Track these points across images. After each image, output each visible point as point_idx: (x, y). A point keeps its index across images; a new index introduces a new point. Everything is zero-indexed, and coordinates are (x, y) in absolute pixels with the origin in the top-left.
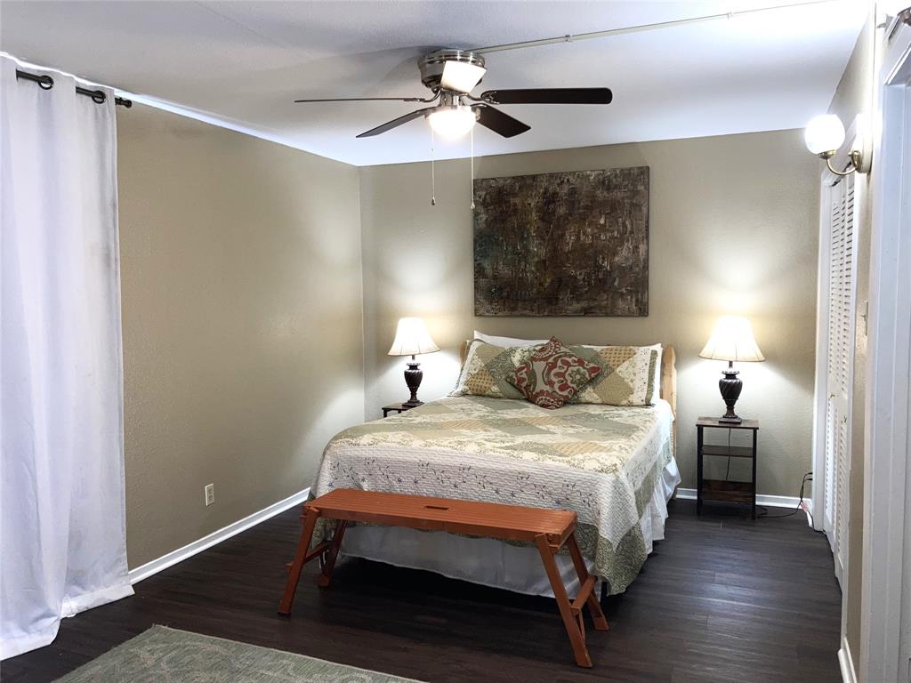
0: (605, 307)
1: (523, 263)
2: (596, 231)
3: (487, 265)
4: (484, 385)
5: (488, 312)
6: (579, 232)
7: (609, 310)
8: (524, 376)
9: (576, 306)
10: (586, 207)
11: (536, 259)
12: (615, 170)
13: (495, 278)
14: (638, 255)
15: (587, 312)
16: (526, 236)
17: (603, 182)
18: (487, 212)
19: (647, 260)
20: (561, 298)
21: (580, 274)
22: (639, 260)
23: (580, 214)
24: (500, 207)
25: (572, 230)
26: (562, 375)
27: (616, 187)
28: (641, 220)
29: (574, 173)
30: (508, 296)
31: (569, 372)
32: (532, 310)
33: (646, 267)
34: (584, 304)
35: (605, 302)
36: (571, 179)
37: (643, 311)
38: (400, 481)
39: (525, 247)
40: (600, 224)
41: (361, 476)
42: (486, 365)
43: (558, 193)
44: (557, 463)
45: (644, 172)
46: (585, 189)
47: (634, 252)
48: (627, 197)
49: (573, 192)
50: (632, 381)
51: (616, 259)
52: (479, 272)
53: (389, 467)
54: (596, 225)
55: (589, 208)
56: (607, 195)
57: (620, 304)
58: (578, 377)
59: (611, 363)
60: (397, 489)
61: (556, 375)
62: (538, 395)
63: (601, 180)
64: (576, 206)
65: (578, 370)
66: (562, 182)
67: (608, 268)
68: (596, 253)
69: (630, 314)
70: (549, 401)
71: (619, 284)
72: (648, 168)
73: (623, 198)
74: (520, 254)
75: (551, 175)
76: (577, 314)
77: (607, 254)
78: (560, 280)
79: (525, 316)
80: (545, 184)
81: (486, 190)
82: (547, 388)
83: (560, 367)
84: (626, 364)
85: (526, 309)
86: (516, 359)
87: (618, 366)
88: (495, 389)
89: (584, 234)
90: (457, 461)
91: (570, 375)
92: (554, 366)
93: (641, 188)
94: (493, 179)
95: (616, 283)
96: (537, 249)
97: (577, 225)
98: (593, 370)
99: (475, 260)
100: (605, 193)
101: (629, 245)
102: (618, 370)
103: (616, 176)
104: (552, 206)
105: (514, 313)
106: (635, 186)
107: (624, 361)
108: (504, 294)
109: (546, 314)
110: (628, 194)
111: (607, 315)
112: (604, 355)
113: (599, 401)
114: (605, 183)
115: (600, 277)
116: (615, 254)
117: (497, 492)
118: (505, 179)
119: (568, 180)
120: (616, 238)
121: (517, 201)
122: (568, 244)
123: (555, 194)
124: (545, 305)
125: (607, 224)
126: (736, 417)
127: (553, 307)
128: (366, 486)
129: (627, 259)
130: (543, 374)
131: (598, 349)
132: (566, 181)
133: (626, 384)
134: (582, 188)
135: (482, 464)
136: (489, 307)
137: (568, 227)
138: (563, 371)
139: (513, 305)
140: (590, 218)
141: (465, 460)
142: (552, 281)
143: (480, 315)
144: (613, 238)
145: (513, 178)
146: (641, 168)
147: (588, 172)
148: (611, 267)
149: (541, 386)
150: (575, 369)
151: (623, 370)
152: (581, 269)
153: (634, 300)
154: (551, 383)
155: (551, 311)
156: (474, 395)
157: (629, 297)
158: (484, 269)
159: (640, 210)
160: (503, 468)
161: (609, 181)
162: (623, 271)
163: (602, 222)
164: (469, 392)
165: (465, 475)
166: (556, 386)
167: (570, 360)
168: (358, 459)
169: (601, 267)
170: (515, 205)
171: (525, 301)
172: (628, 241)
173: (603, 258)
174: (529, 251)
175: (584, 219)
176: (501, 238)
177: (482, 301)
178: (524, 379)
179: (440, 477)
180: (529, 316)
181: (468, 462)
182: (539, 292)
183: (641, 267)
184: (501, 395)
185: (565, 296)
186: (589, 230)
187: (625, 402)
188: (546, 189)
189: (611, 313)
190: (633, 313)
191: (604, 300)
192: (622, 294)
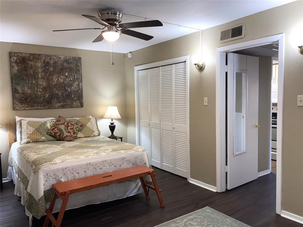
0: (69, 104)
1: (36, 88)
2: (64, 78)
3: (19, 89)
4: (38, 137)
5: (20, 108)
6: (58, 77)
7: (71, 106)
8: (57, 131)
9: (59, 104)
10: (61, 69)
11: (42, 87)
12: (70, 57)
13: (23, 94)
14: (80, 87)
15: (63, 107)
16: (37, 77)
17: (66, 61)
18: (18, 66)
19: (82, 89)
20: (53, 101)
21: (60, 93)
22: (80, 88)
23: (58, 71)
24: (24, 65)
25: (56, 77)
26: (72, 129)
27: (71, 63)
28: (79, 75)
29: (55, 56)
30: (30, 101)
31: (74, 127)
32: (41, 106)
33: (82, 91)
34: (62, 104)
35: (69, 103)
36: (54, 58)
37: (82, 106)
38: (78, 173)
39: (37, 82)
40: (66, 75)
41: (60, 176)
42: (36, 129)
43: (49, 62)
44: (131, 152)
45: (80, 59)
46: (60, 62)
47: (78, 86)
48: (75, 67)
49: (55, 63)
50: (93, 128)
51: (72, 88)
52: (14, 91)
53: (73, 169)
54: (65, 75)
55: (62, 69)
56: (68, 65)
57: (74, 103)
58: (78, 129)
59: (84, 123)
60: (77, 176)
61: (70, 129)
62: (65, 137)
63: (66, 60)
64: (57, 68)
65: (77, 127)
66: (51, 58)
67: (70, 91)
68: (65, 86)
69: (78, 107)
70: (71, 139)
71: (74, 96)
72: (81, 58)
73: (73, 67)
74: (35, 84)
75: (46, 55)
76: (59, 107)
77: (69, 86)
78: (52, 95)
79: (38, 109)
80: (44, 58)
81: (17, 57)
82: (69, 134)
83: (70, 126)
84: (89, 123)
85: (38, 106)
86: (49, 125)
87: (87, 124)
88: (43, 138)
89: (60, 78)
90: (101, 160)
91: (75, 128)
92: (68, 126)
93: (79, 64)
94: (20, 53)
95: (73, 96)
96: (43, 83)
97: (57, 75)
98: (81, 126)
99: (12, 86)
100: (67, 65)
101: (76, 83)
102: (87, 125)
103: (71, 59)
104: (47, 67)
105: (33, 108)
106: (77, 63)
107: (88, 122)
108: (28, 100)
109: (47, 108)
110: (75, 66)
111: (70, 107)
112: (81, 121)
113: (84, 136)
114: (67, 61)
115: (67, 94)
116: (72, 86)
117: (115, 167)
118: (26, 54)
119: (53, 58)
120: (72, 80)
121: (32, 63)
122: (54, 81)
123: (48, 63)
124: (47, 104)
125: (68, 75)
126: (114, 136)
127: (50, 105)
128: (63, 180)
129: (76, 88)
130: (65, 129)
131: (78, 119)
132: (52, 58)
133: (91, 129)
134: (59, 61)
135: (110, 158)
136: (21, 106)
137: (54, 75)
138: (72, 127)
139: (32, 105)
140: (62, 73)
141: (103, 158)
142: (49, 96)
143: (17, 110)
144: (71, 80)
145: (30, 54)
146: (79, 57)
147: (61, 56)
148: (71, 91)
149: (66, 134)
150: (76, 126)
151: (89, 125)
152: (60, 91)
153: (79, 102)
154: (70, 132)
155: (49, 107)
156: (33, 142)
157: (77, 101)
158: (17, 90)
159: (79, 72)
160: (117, 158)
161: (68, 60)
162: (75, 92)
163: (67, 74)
164: (31, 141)
165: (104, 164)
166: (72, 133)
167: (73, 123)
168: (58, 170)
169: (67, 90)
170: (31, 65)
171: (38, 103)
172: (76, 82)
173: (68, 87)
174: (38, 83)
175: (60, 73)
176: (25, 78)
177: (17, 103)
178: (58, 133)
179: (95, 167)
180: (40, 109)
181: (105, 159)
182: (44, 99)
183: (81, 90)
184: (46, 140)
185: (54, 101)
186: (62, 77)
187: (92, 135)
188: (44, 61)
189: (71, 107)
190: (79, 106)
191: (69, 102)
192: (75, 100)
